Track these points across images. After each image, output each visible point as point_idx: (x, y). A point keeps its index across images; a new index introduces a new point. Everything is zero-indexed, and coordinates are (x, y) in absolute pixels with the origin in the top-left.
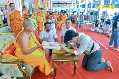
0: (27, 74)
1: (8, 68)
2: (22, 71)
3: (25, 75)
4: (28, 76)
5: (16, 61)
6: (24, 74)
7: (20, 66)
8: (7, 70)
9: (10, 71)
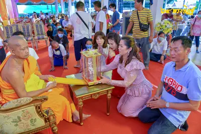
0: (52, 117)
1: (19, 118)
2: (44, 116)
3: (49, 121)
4: (53, 121)
5: (33, 101)
6: (47, 120)
7: (39, 108)
8: (16, 122)
9: (23, 121)
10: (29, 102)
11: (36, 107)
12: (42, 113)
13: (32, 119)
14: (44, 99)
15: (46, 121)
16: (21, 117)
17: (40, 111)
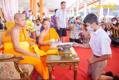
0: (26, 74)
1: (2, 68)
2: (20, 71)
3: (23, 77)
4: (26, 77)
5: (13, 57)
6: (22, 75)
7: (17, 64)
9: (4, 71)
10: (10, 57)
11: (15, 63)
12: (19, 69)
13: (11, 72)
14: (21, 58)
15: (21, 77)
16: (4, 67)
17: (18, 67)
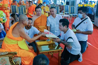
10: (6, 54)
11: (10, 58)
12: (12, 62)
14: (15, 54)
17: (12, 61)
